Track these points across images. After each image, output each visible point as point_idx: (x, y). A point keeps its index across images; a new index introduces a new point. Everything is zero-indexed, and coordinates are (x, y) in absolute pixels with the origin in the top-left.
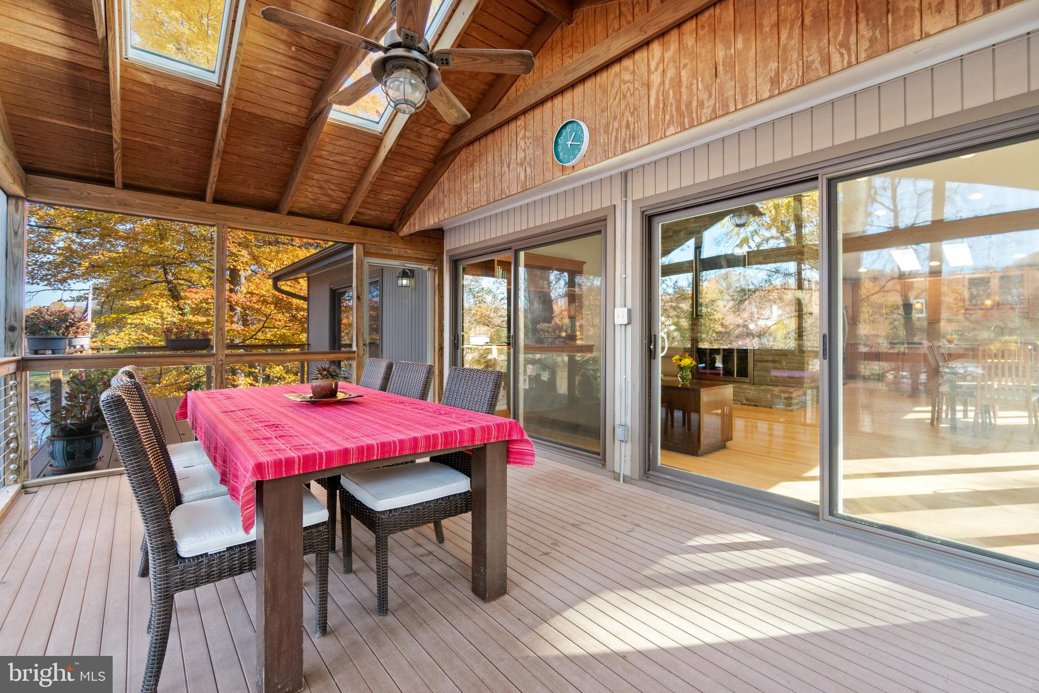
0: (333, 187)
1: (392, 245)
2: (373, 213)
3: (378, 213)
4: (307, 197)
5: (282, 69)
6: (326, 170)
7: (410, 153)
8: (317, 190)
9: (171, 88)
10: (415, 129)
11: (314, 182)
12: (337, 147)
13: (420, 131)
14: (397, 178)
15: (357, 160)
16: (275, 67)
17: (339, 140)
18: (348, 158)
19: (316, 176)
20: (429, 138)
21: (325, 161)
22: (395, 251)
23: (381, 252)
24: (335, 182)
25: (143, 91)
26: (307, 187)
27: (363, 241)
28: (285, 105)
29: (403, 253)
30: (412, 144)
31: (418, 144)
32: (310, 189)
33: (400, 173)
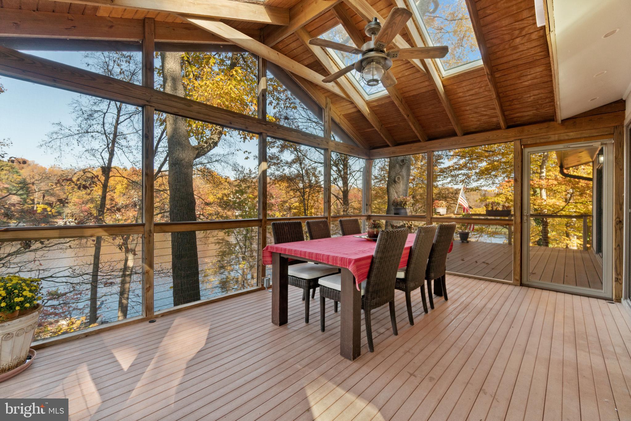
0: (483, 109)
1: (550, 133)
2: (530, 113)
3: (534, 112)
4: (472, 121)
5: (407, 70)
6: (470, 102)
7: (520, 62)
8: (475, 115)
9: (383, 103)
10: (507, 47)
11: (470, 112)
12: (464, 87)
13: (512, 45)
14: (526, 83)
15: (483, 88)
16: (405, 72)
17: (462, 84)
18: (477, 90)
19: (468, 108)
20: (526, 44)
21: (466, 98)
22: (554, 138)
23: (538, 141)
24: (482, 106)
25: (377, 108)
26: (467, 116)
27: (520, 138)
28: (422, 84)
29: (564, 137)
30: (515, 57)
31: (521, 53)
32: (471, 116)
33: (525, 78)
